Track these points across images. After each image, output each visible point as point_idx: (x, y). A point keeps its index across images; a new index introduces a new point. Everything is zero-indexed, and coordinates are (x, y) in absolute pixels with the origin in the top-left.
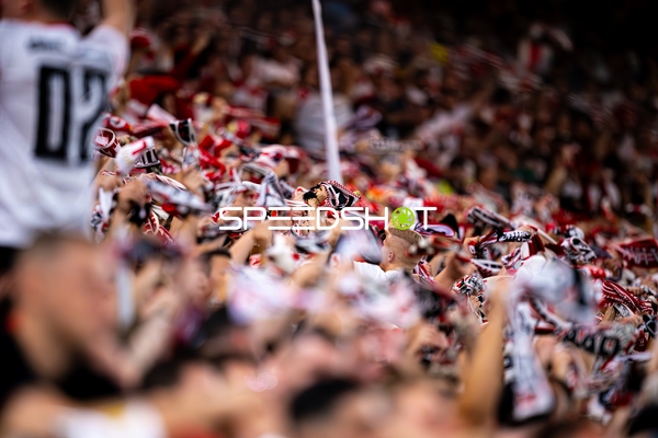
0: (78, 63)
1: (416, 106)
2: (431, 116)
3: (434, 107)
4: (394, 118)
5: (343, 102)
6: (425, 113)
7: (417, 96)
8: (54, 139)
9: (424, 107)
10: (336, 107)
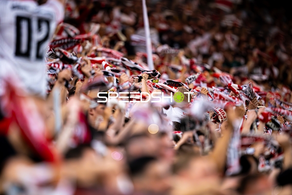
0: (35, 15)
1: (187, 33)
2: (194, 38)
3: (196, 34)
4: (177, 39)
5: (154, 32)
6: (191, 36)
7: (188, 29)
8: (24, 48)
9: (191, 34)
10: (151, 34)
